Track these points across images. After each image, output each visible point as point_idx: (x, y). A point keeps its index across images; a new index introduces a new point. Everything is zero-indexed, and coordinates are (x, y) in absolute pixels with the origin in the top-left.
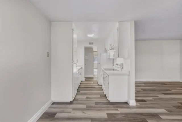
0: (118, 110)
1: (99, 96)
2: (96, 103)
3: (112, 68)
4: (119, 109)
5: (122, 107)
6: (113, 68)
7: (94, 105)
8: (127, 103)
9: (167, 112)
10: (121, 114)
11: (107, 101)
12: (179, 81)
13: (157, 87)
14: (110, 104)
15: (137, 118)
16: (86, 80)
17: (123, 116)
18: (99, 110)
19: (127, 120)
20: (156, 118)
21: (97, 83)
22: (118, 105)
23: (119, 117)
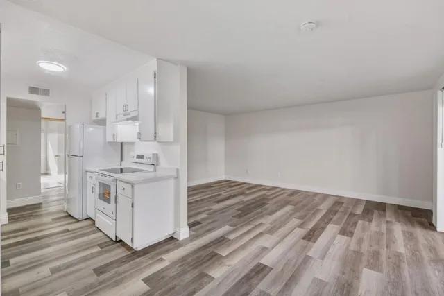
0: (162, 260)
1: (98, 249)
2: (99, 271)
3: (120, 167)
4: (164, 257)
5: (167, 251)
6: (122, 167)
7: (94, 279)
8: (171, 239)
9: (231, 228)
10: (174, 264)
11: (128, 253)
12: (224, 178)
13: (204, 194)
14: (139, 257)
15: (201, 256)
16: (11, 220)
17: (180, 266)
18: (117, 284)
19: (189, 269)
20: (225, 243)
21: (70, 216)
22: (158, 251)
23: (173, 272)
